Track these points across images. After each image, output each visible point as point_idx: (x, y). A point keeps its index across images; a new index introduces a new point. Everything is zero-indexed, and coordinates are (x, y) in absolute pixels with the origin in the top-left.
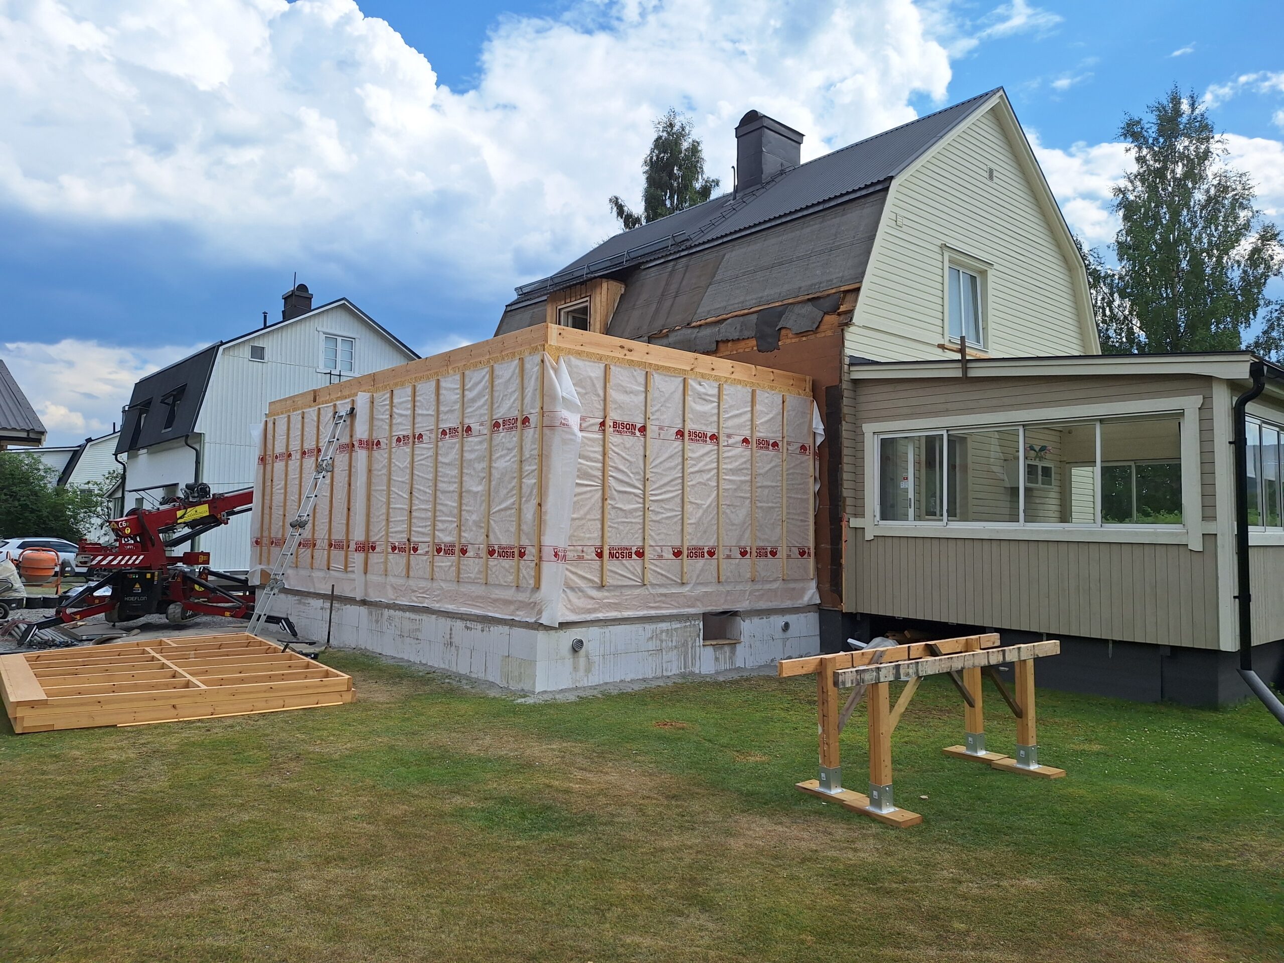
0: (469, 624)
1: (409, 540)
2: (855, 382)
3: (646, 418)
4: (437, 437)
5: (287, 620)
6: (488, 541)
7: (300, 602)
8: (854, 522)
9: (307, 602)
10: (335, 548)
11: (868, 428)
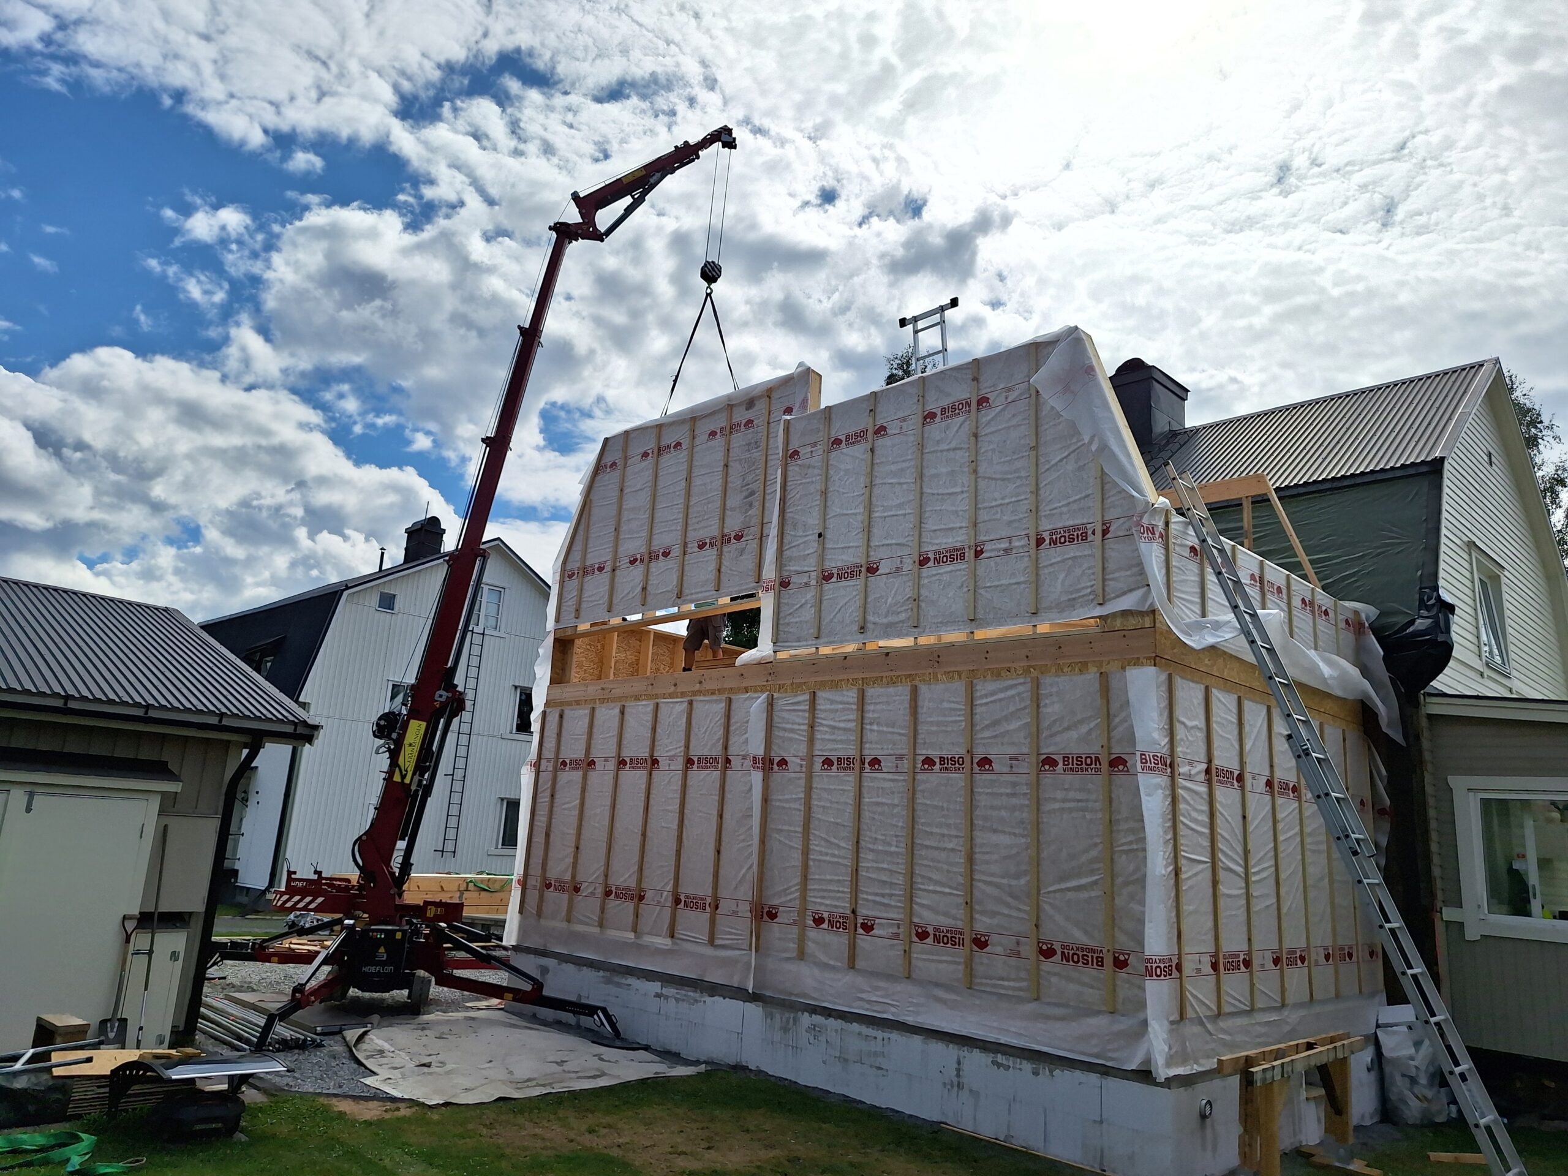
0: (1000, 1058)
1: (854, 912)
2: (1431, 717)
3: (1242, 763)
4: (915, 767)
5: (604, 1011)
6: (1038, 935)
7: (608, 981)
8: (1449, 914)
9: (624, 981)
10: (686, 905)
11: (1457, 783)
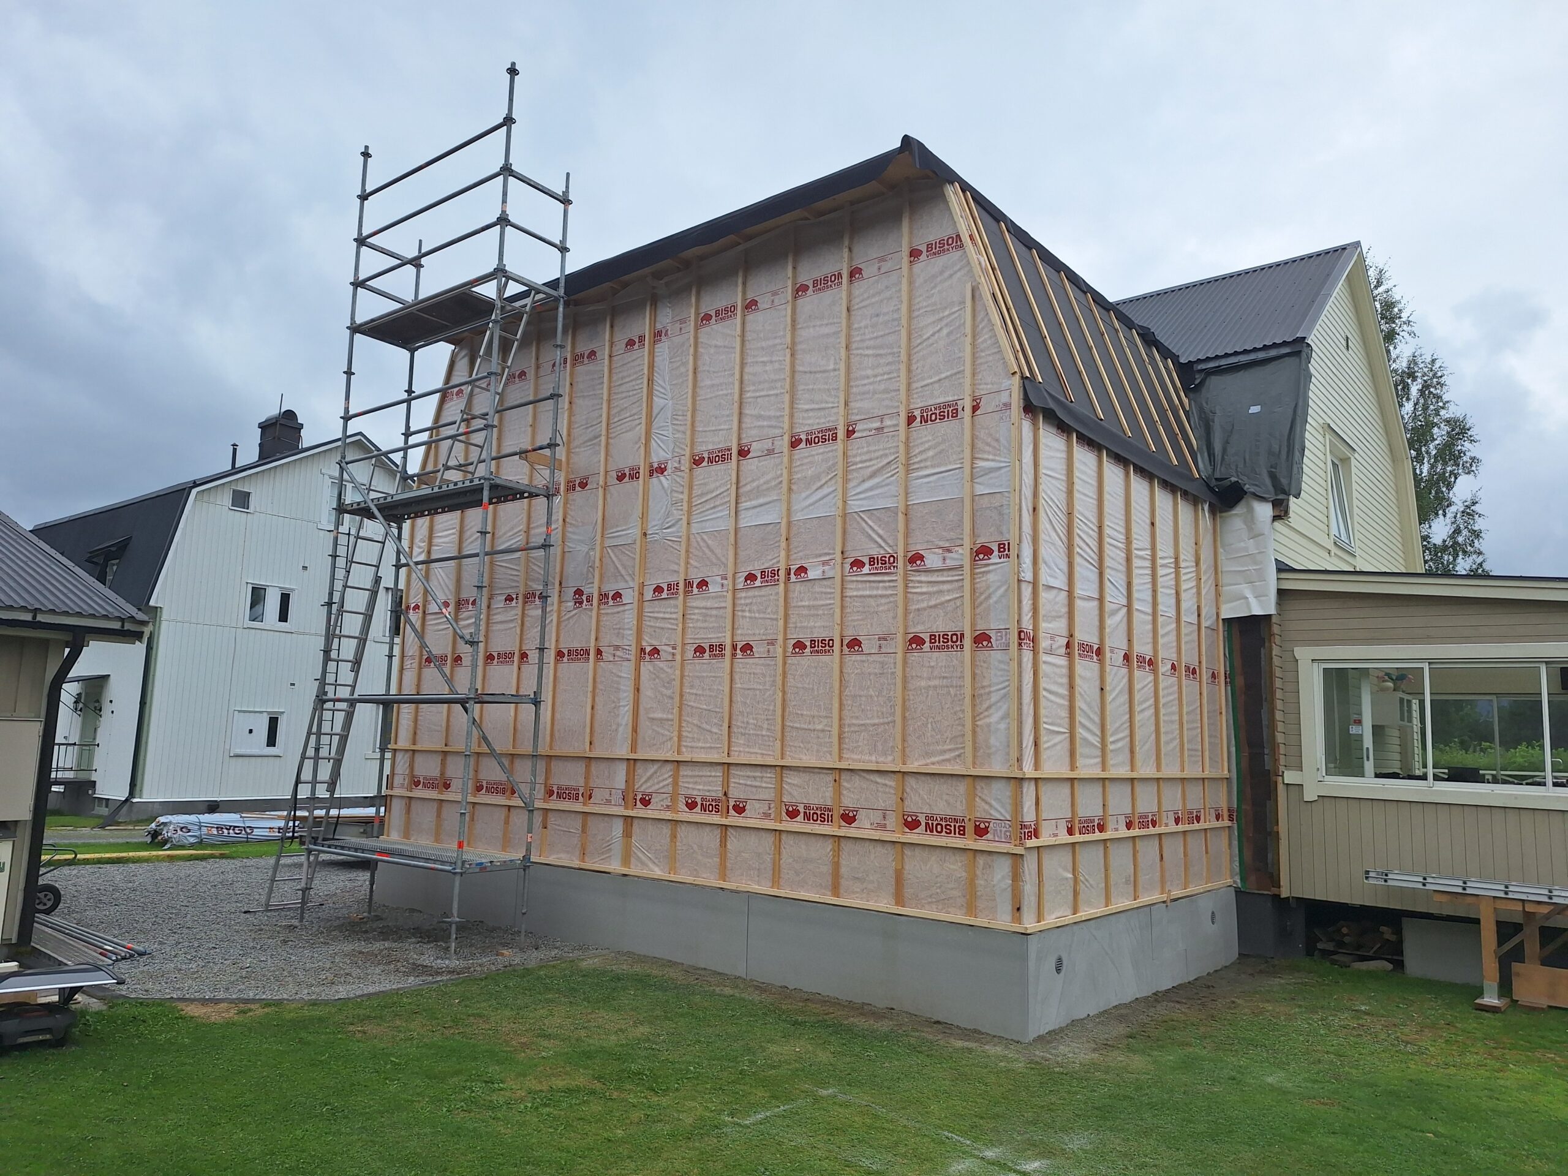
1: (725, 794)
3: (1101, 637)
4: (786, 652)
6: (904, 808)
8: (1290, 777)
11: (1304, 654)
